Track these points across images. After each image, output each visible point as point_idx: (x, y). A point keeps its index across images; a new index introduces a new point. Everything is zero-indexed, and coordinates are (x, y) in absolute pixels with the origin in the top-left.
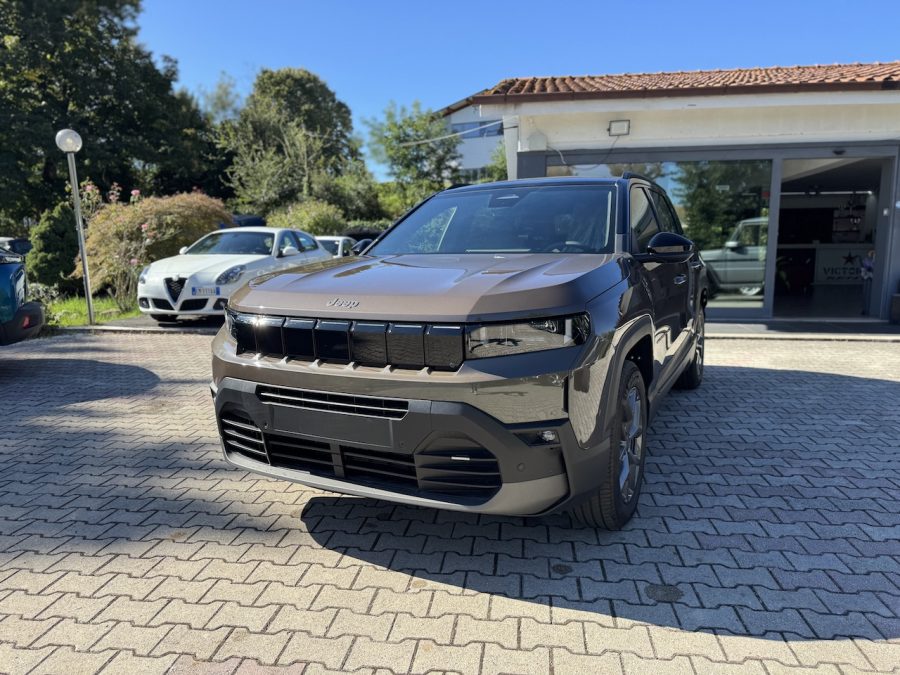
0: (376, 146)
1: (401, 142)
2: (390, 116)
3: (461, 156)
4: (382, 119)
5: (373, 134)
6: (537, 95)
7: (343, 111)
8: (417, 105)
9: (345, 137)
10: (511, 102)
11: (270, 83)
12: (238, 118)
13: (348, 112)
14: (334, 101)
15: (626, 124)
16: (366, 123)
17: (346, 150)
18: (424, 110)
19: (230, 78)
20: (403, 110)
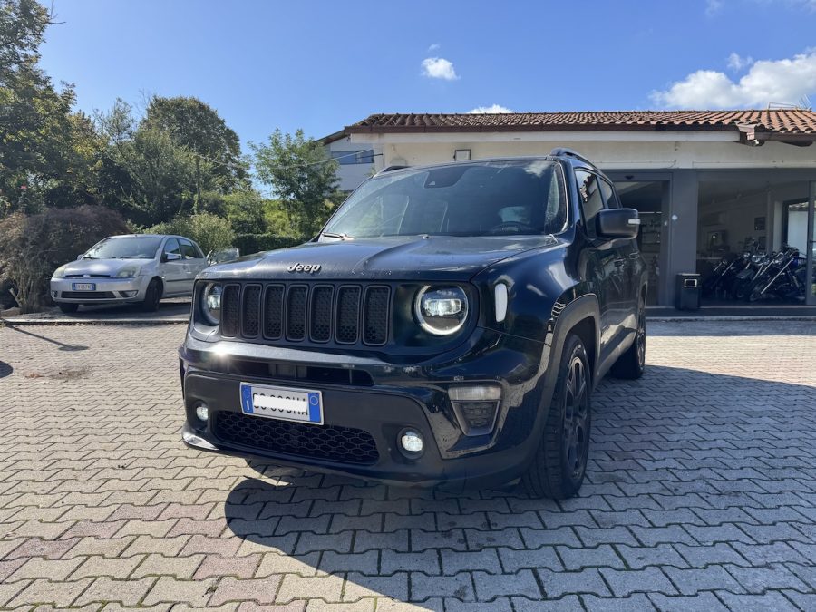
0: (263, 168)
1: (285, 165)
2: (276, 143)
3: (339, 179)
4: (268, 144)
5: (260, 157)
6: (407, 127)
7: (231, 137)
8: (300, 133)
9: (233, 161)
10: (376, 132)
11: (163, 110)
12: (133, 140)
13: (236, 139)
14: (223, 128)
15: (468, 153)
16: (253, 147)
17: (234, 172)
18: (306, 138)
19: (126, 104)
20: (288, 137)
